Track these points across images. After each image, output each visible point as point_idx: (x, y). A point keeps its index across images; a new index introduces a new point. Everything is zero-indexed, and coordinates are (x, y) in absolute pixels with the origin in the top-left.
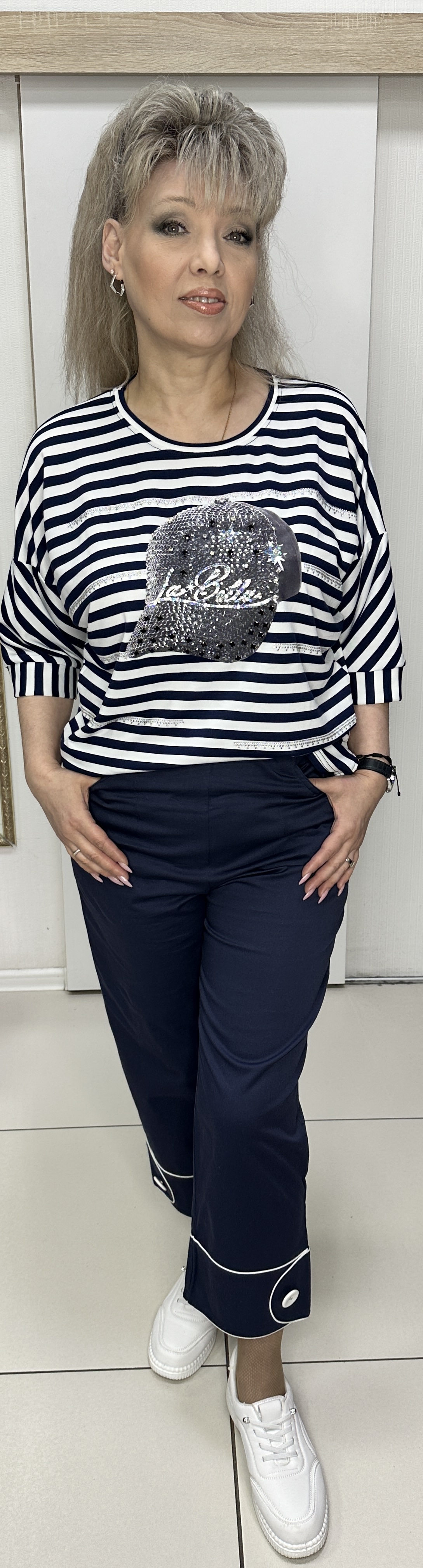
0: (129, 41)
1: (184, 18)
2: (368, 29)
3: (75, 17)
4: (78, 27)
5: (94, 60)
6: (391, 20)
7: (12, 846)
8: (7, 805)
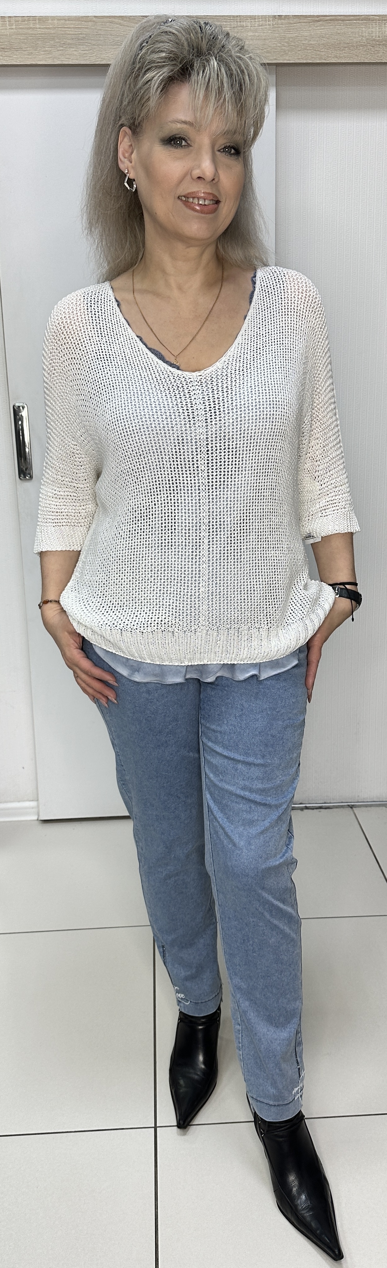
0: (73, 39)
1: (116, 20)
2: (269, 27)
3: (29, 20)
4: (31, 28)
5: (45, 54)
6: (284, 21)
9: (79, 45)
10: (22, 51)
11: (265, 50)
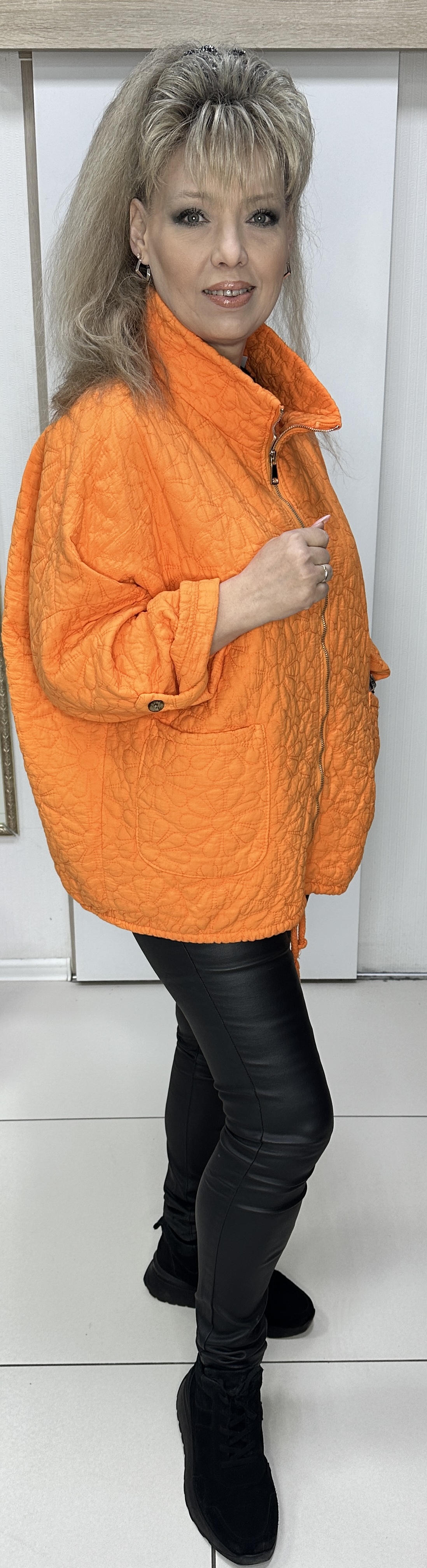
5: (98, 36)
7: (15, 835)
8: (10, 795)
9: (142, 24)
10: (71, 32)
11: (378, 32)
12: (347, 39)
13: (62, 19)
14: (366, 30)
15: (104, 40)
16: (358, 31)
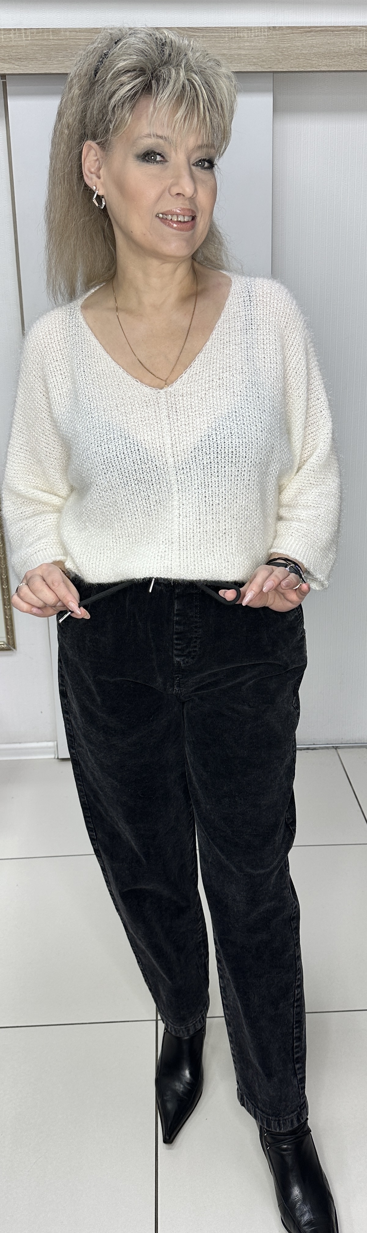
2: (261, 39)
5: (58, 64)
6: (278, 32)
7: (13, 650)
8: (8, 620)
11: (261, 59)
12: (239, 65)
13: (31, 52)
14: (252, 58)
15: (62, 67)
16: (246, 59)
